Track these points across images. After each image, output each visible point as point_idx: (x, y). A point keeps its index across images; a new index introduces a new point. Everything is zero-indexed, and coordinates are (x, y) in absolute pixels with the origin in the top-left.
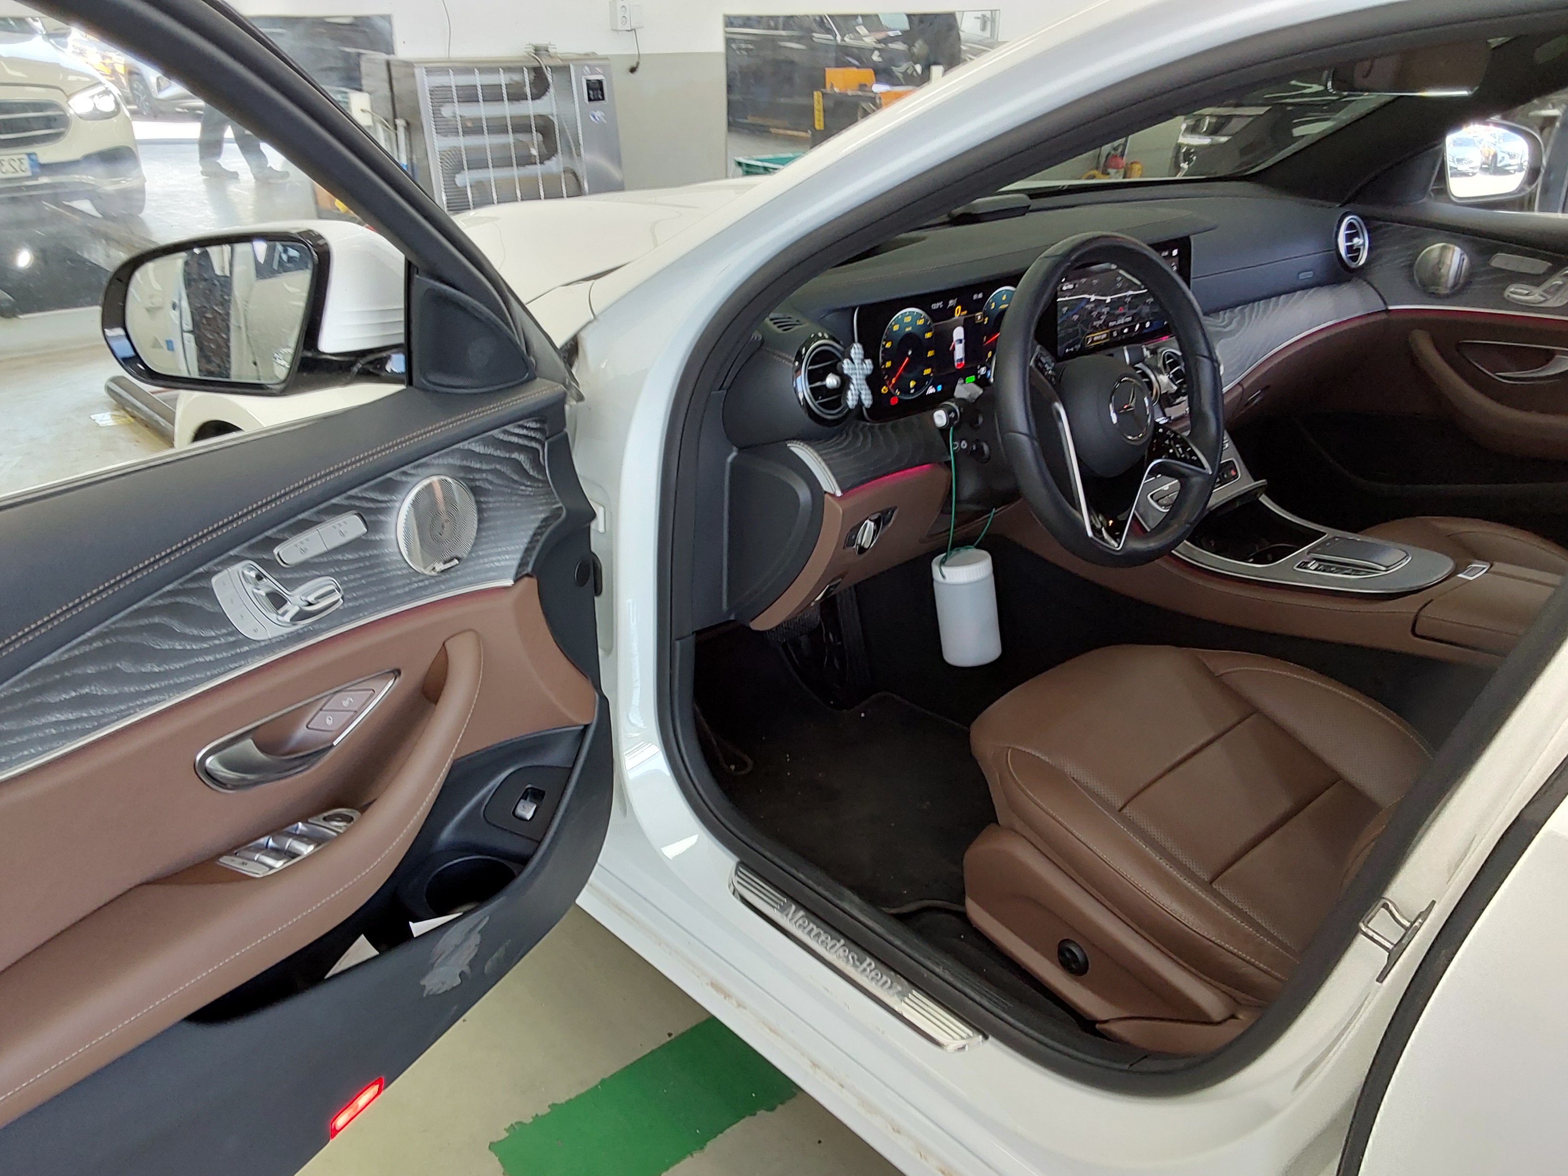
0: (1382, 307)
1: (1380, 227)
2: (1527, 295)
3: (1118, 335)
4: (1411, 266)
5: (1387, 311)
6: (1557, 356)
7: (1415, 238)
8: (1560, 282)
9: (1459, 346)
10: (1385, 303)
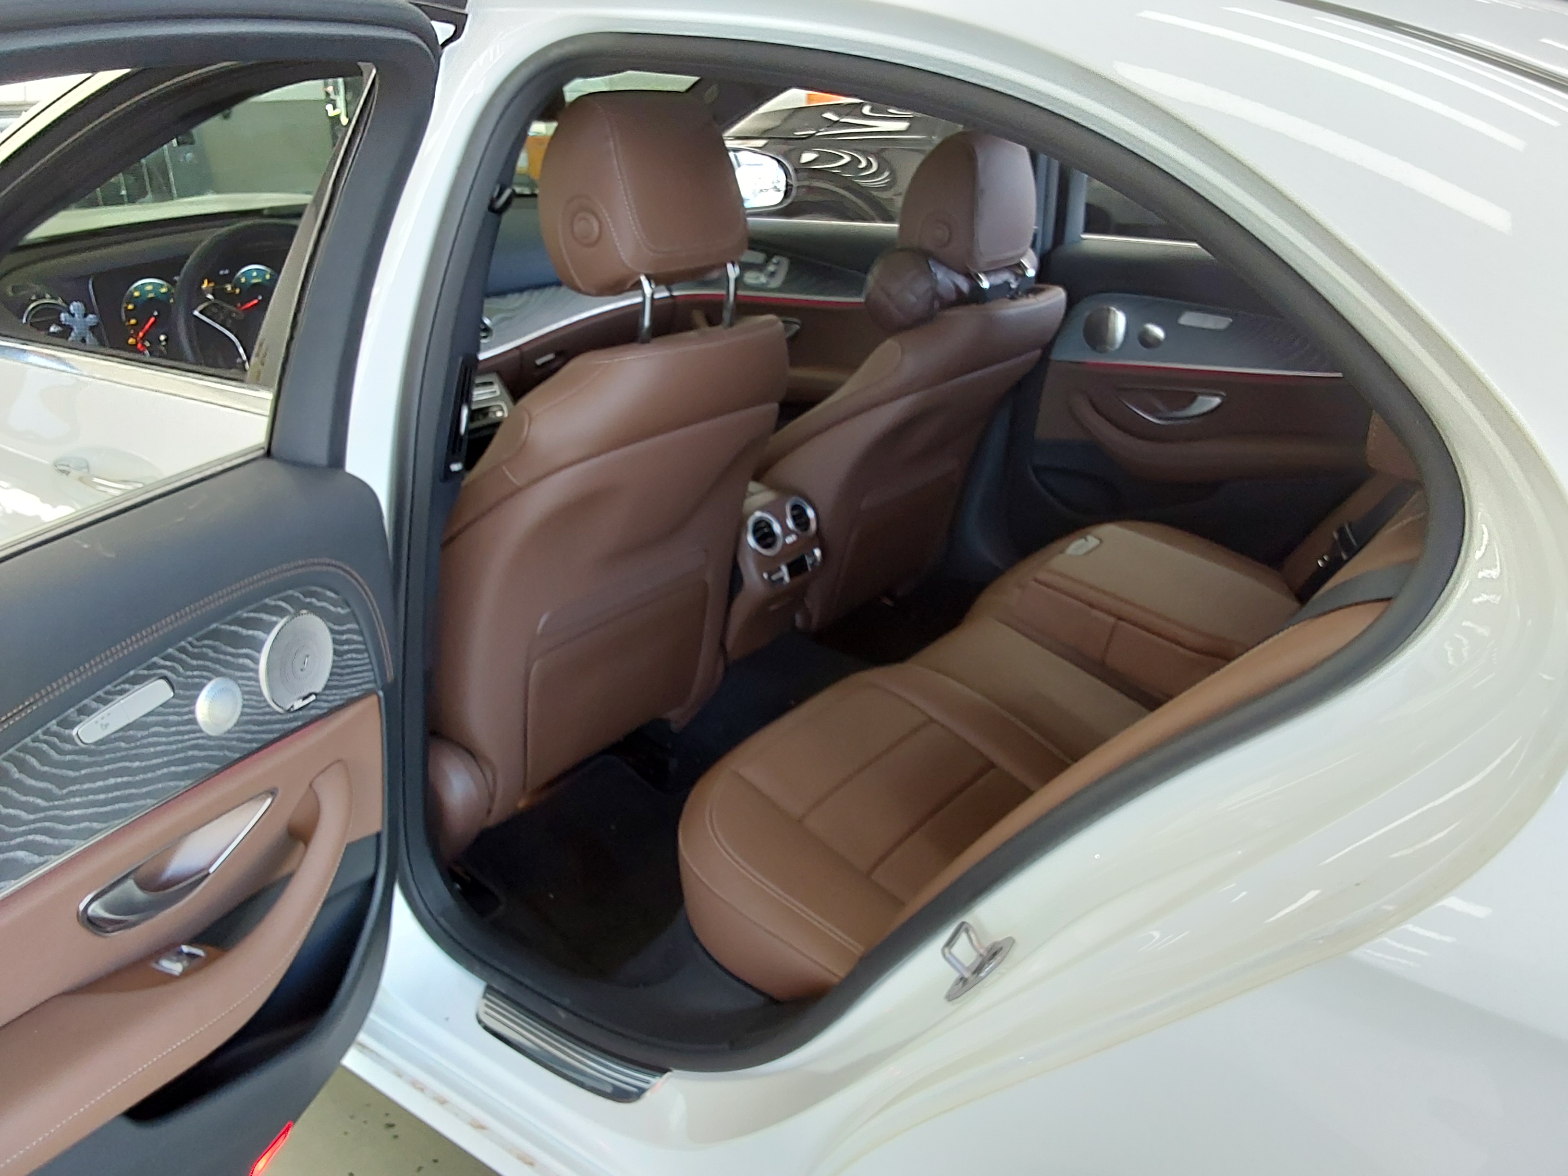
5: (672, 296)
8: (773, 268)
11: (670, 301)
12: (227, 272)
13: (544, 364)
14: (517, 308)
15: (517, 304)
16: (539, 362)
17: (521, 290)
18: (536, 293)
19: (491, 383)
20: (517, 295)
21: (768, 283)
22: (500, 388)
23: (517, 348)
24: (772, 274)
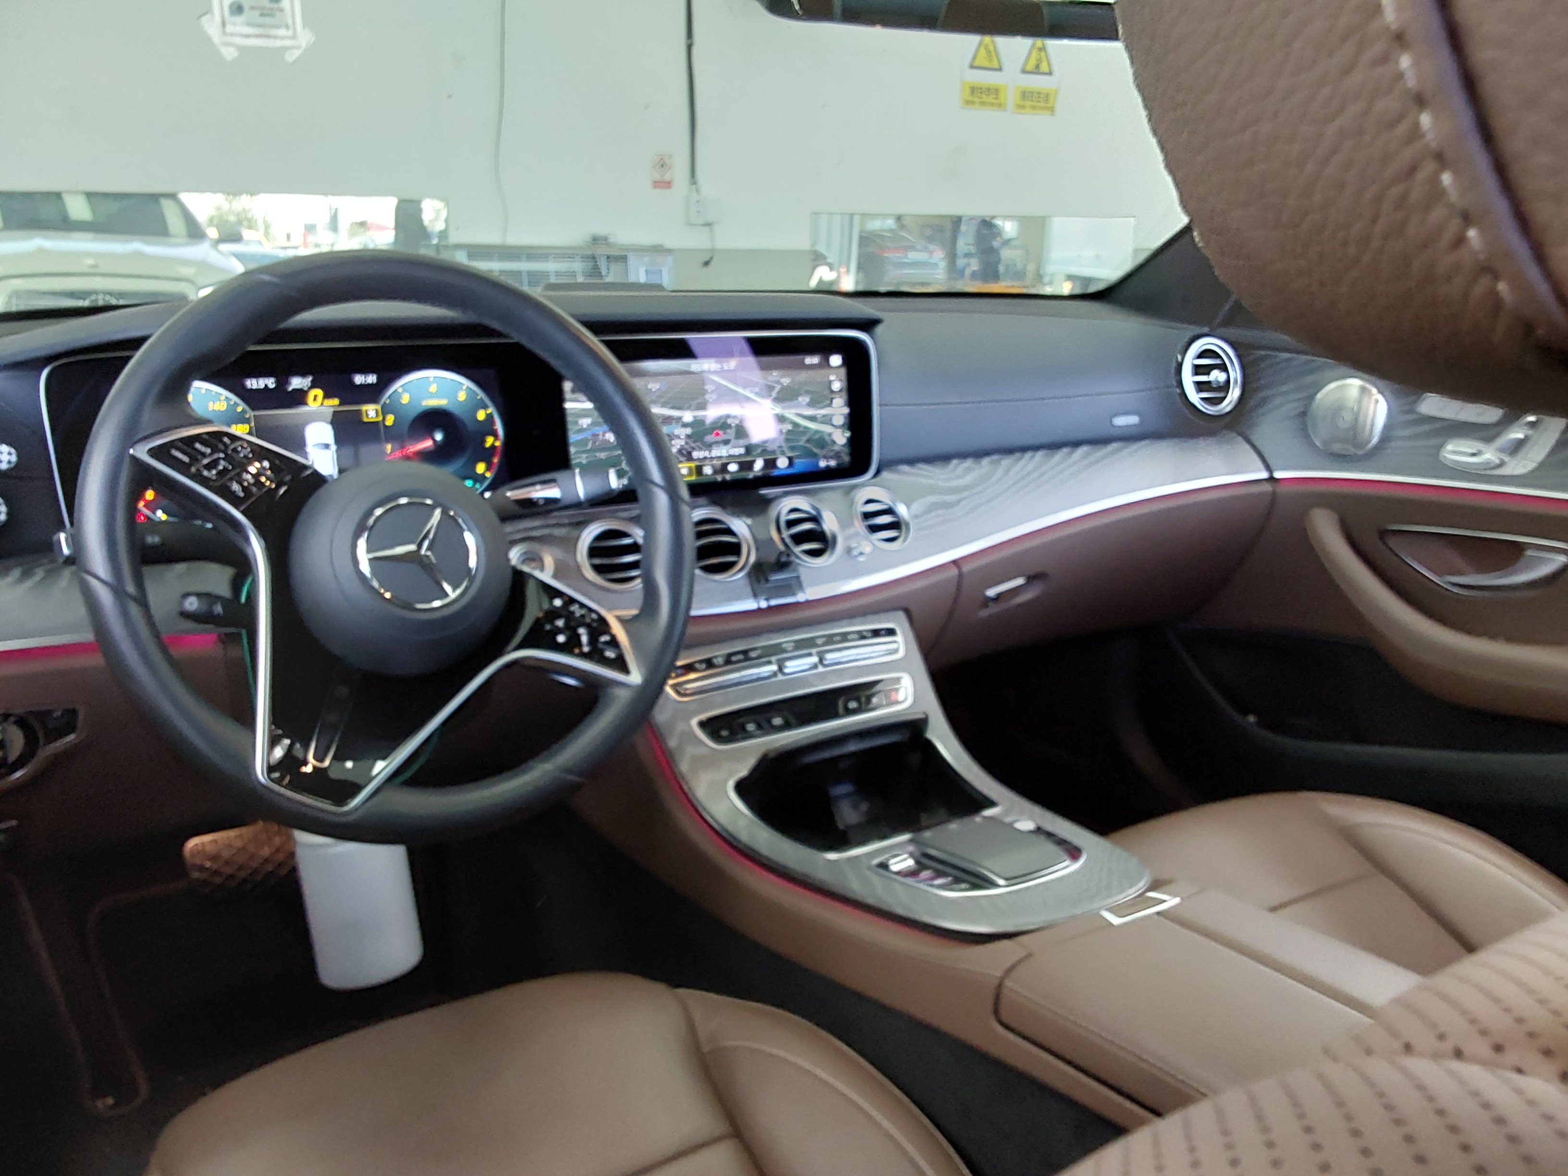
0: (1264, 475)
1: (1263, 358)
2: (1474, 455)
3: (716, 472)
4: (1304, 414)
5: (1271, 479)
6: (1529, 553)
7: (1312, 372)
8: (1521, 436)
9: (1384, 534)
10: (1268, 468)
11: (1267, 488)
12: (372, 379)
13: (999, 597)
14: (966, 488)
15: (968, 479)
16: (991, 592)
17: (979, 454)
18: (1006, 461)
19: (891, 632)
20: (969, 463)
21: (1501, 464)
22: (906, 643)
23: (955, 562)
24: (1517, 447)
